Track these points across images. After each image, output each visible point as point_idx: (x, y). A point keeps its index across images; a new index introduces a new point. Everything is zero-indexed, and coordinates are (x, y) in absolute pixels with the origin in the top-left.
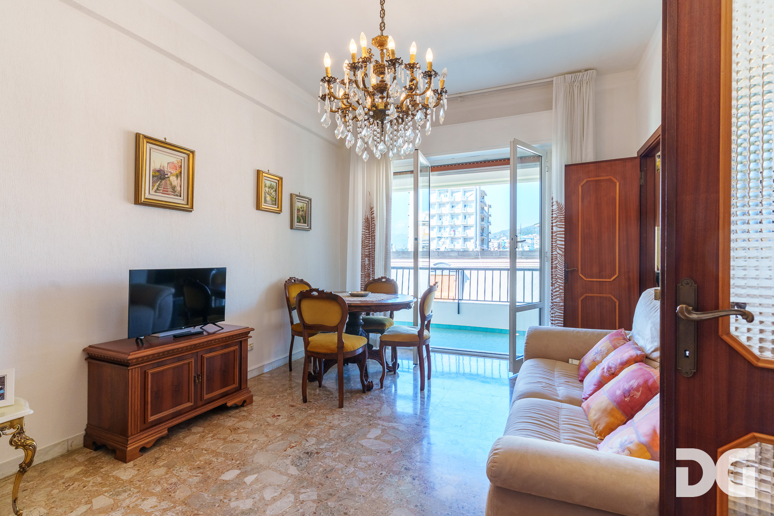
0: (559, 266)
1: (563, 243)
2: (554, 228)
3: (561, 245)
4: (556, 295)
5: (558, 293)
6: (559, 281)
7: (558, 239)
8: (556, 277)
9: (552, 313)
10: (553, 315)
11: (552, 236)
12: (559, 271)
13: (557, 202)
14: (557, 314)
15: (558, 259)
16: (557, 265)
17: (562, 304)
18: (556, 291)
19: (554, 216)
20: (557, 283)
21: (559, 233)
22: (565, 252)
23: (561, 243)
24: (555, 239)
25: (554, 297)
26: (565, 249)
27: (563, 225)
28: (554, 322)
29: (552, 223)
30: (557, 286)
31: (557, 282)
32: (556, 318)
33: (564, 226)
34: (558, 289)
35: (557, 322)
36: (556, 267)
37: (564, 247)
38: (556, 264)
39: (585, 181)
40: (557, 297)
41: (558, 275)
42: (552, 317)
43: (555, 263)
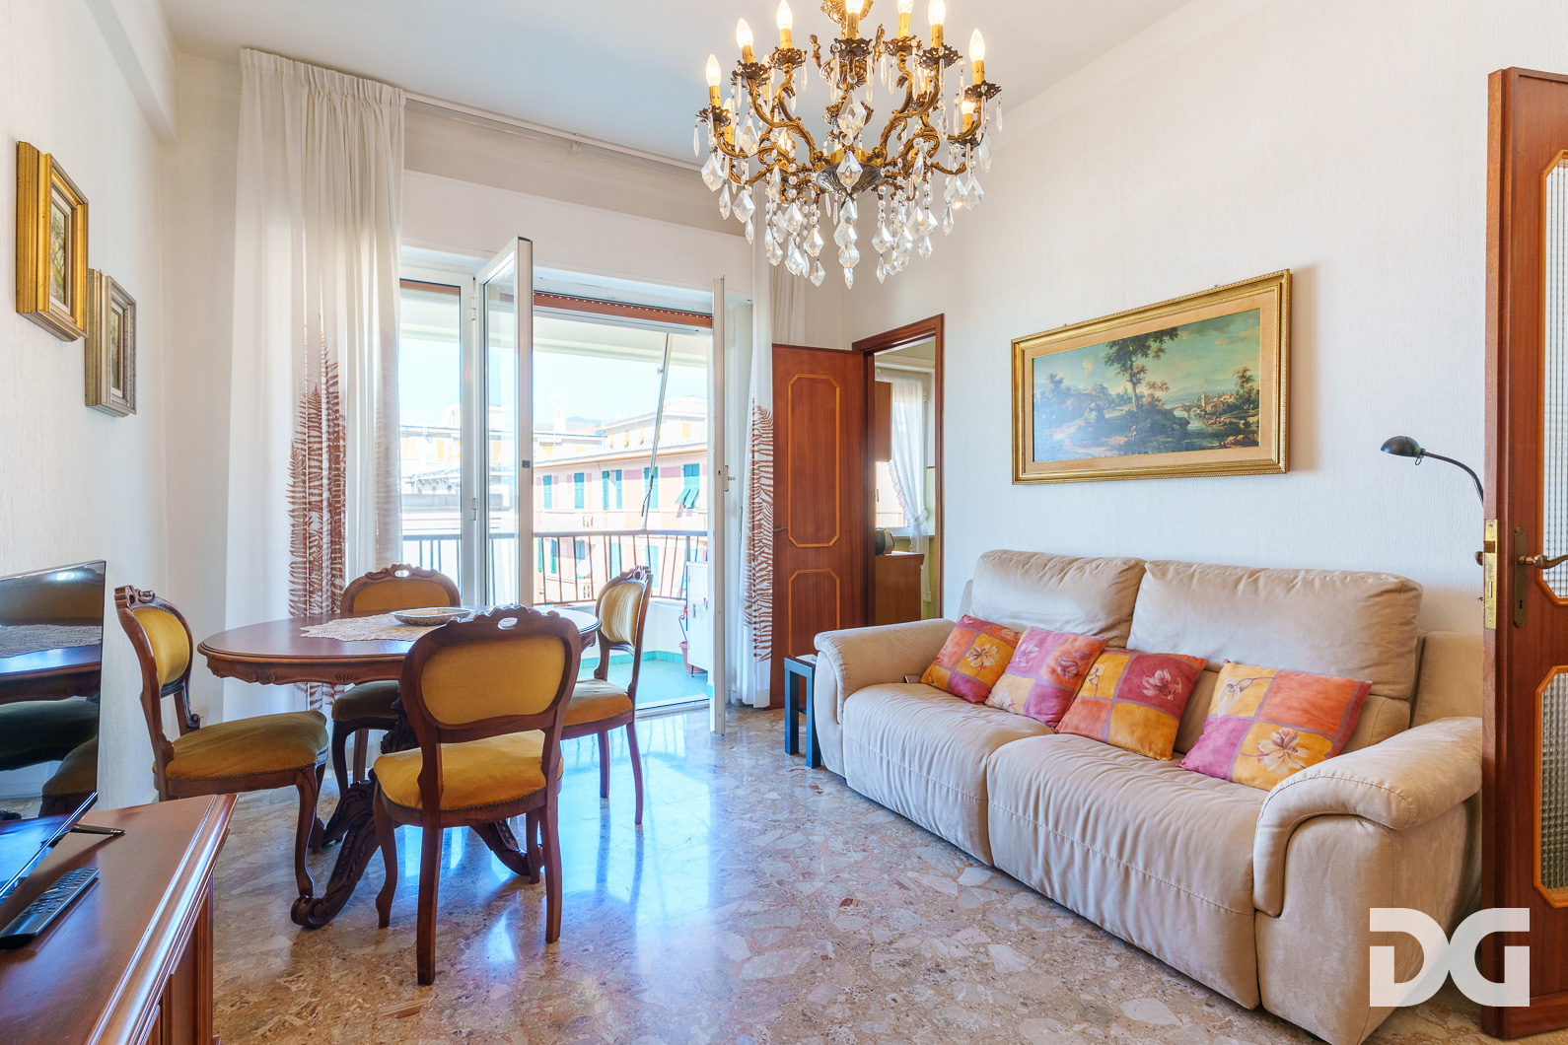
0: (765, 524)
1: (771, 482)
2: (756, 454)
3: (769, 486)
4: (762, 576)
5: (764, 573)
6: (767, 550)
7: (763, 474)
8: (761, 544)
9: (755, 611)
10: (757, 614)
11: (753, 469)
12: (766, 533)
13: (759, 407)
14: (764, 610)
15: (764, 510)
16: (762, 522)
17: (771, 591)
18: (761, 570)
19: (756, 432)
20: (763, 555)
21: (765, 464)
22: (774, 499)
23: (768, 482)
24: (757, 474)
25: (757, 581)
26: (774, 492)
27: (769, 450)
28: (758, 626)
29: (753, 446)
30: (764, 559)
31: (763, 552)
32: (762, 619)
33: (772, 453)
34: (765, 565)
35: (763, 624)
36: (760, 526)
37: (772, 489)
38: (759, 520)
39: (796, 377)
40: (764, 580)
41: (764, 541)
42: (755, 617)
43: (757, 518)
